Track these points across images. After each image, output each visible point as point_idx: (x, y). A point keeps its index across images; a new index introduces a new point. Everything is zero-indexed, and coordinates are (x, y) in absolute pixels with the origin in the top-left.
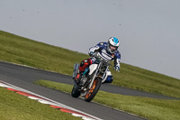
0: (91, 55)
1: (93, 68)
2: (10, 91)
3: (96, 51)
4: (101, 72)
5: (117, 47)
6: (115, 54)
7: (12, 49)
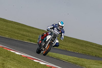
0: (48, 30)
1: (49, 37)
2: (24, 57)
3: (51, 28)
4: (53, 40)
5: (63, 27)
6: (61, 31)
7: (25, 33)
